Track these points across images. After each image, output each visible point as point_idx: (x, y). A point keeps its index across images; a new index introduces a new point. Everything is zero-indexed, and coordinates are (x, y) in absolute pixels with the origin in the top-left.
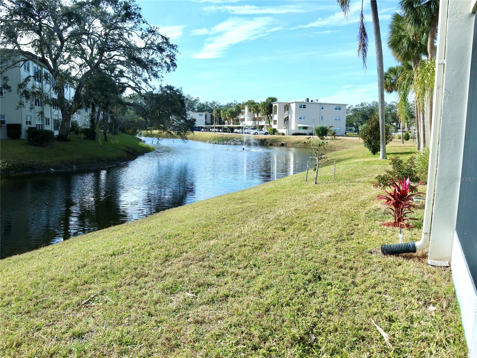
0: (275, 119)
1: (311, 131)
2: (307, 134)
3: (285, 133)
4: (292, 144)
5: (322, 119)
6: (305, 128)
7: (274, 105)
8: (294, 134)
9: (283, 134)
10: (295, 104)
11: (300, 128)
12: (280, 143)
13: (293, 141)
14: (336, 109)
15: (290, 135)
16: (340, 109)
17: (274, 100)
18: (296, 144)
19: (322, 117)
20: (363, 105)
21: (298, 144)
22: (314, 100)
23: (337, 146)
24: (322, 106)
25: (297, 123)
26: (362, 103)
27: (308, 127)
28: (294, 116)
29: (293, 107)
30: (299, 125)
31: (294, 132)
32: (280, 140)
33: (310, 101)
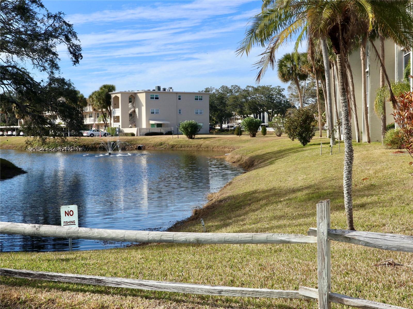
0: (117, 115)
1: (168, 129)
2: (164, 133)
3: (135, 133)
4: (153, 146)
5: (180, 113)
6: (159, 125)
7: (113, 96)
8: (148, 134)
9: (133, 135)
10: (144, 94)
11: (153, 125)
12: (135, 146)
13: (153, 142)
14: (197, 99)
15: (143, 135)
16: (202, 99)
17: (111, 88)
18: (158, 146)
19: (180, 110)
20: (209, 91)
21: (161, 146)
22: (167, 89)
23: (215, 146)
24: (179, 96)
25: (148, 119)
26: (206, 89)
27: (163, 124)
28: (144, 109)
29: (142, 98)
30: (152, 122)
31: (148, 131)
32: (135, 143)
33: (161, 89)
